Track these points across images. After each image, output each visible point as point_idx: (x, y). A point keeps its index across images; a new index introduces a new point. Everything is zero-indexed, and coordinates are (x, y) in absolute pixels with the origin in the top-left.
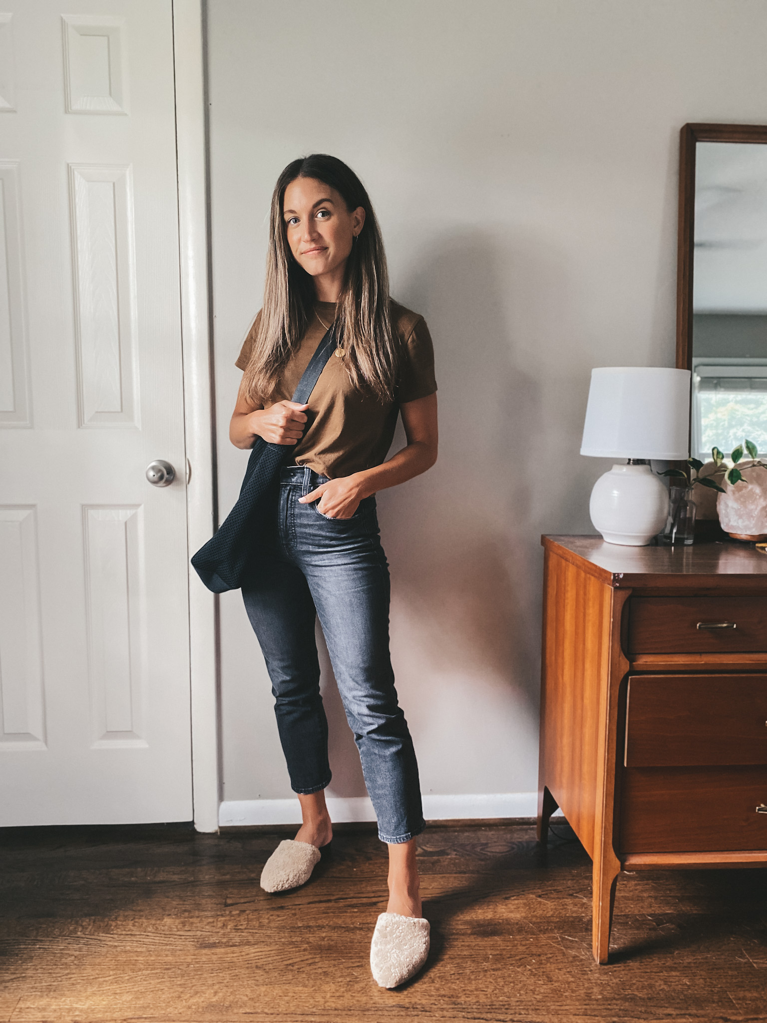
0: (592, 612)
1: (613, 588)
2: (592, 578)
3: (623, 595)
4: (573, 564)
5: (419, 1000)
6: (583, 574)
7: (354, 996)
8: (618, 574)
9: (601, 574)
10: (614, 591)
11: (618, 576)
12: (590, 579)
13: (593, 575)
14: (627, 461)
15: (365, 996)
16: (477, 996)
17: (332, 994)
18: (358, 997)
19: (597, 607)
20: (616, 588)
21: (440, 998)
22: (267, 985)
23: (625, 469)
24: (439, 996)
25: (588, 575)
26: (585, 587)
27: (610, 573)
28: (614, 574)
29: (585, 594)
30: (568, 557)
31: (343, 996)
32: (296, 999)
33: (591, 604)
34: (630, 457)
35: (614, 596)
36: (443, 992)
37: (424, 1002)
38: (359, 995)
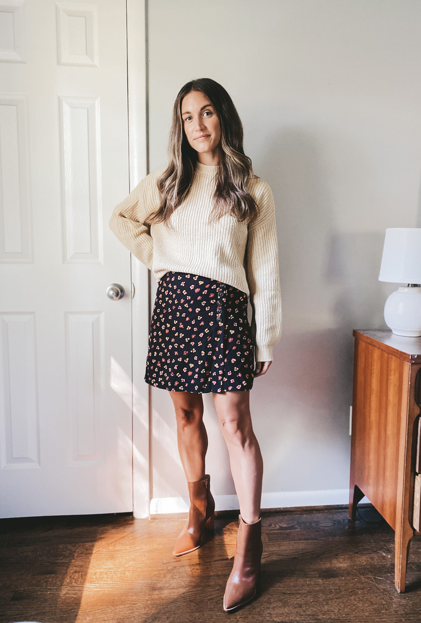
0: (393, 378)
1: (410, 364)
2: (394, 357)
3: (416, 368)
4: (379, 349)
5: (295, 618)
6: (386, 355)
7: (254, 617)
8: (414, 355)
9: (401, 356)
10: (411, 366)
11: (414, 356)
12: (392, 358)
13: (394, 356)
14: (408, 285)
15: (261, 617)
16: (329, 615)
17: (240, 616)
18: (256, 617)
19: (397, 375)
20: (412, 364)
21: (307, 616)
22: (199, 612)
23: (407, 290)
24: (306, 615)
25: (390, 356)
26: (388, 363)
27: (409, 355)
28: (412, 355)
29: (388, 366)
30: (375, 344)
31: (248, 617)
32: (219, 620)
33: (392, 373)
34: (409, 283)
35: (411, 369)
36: (308, 613)
37: (298, 619)
38: (257, 616)
